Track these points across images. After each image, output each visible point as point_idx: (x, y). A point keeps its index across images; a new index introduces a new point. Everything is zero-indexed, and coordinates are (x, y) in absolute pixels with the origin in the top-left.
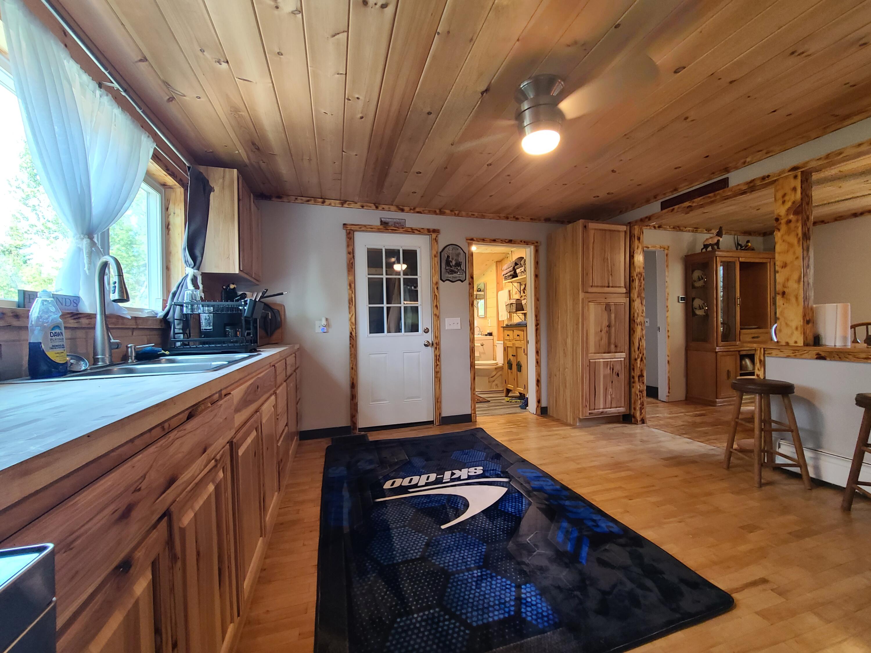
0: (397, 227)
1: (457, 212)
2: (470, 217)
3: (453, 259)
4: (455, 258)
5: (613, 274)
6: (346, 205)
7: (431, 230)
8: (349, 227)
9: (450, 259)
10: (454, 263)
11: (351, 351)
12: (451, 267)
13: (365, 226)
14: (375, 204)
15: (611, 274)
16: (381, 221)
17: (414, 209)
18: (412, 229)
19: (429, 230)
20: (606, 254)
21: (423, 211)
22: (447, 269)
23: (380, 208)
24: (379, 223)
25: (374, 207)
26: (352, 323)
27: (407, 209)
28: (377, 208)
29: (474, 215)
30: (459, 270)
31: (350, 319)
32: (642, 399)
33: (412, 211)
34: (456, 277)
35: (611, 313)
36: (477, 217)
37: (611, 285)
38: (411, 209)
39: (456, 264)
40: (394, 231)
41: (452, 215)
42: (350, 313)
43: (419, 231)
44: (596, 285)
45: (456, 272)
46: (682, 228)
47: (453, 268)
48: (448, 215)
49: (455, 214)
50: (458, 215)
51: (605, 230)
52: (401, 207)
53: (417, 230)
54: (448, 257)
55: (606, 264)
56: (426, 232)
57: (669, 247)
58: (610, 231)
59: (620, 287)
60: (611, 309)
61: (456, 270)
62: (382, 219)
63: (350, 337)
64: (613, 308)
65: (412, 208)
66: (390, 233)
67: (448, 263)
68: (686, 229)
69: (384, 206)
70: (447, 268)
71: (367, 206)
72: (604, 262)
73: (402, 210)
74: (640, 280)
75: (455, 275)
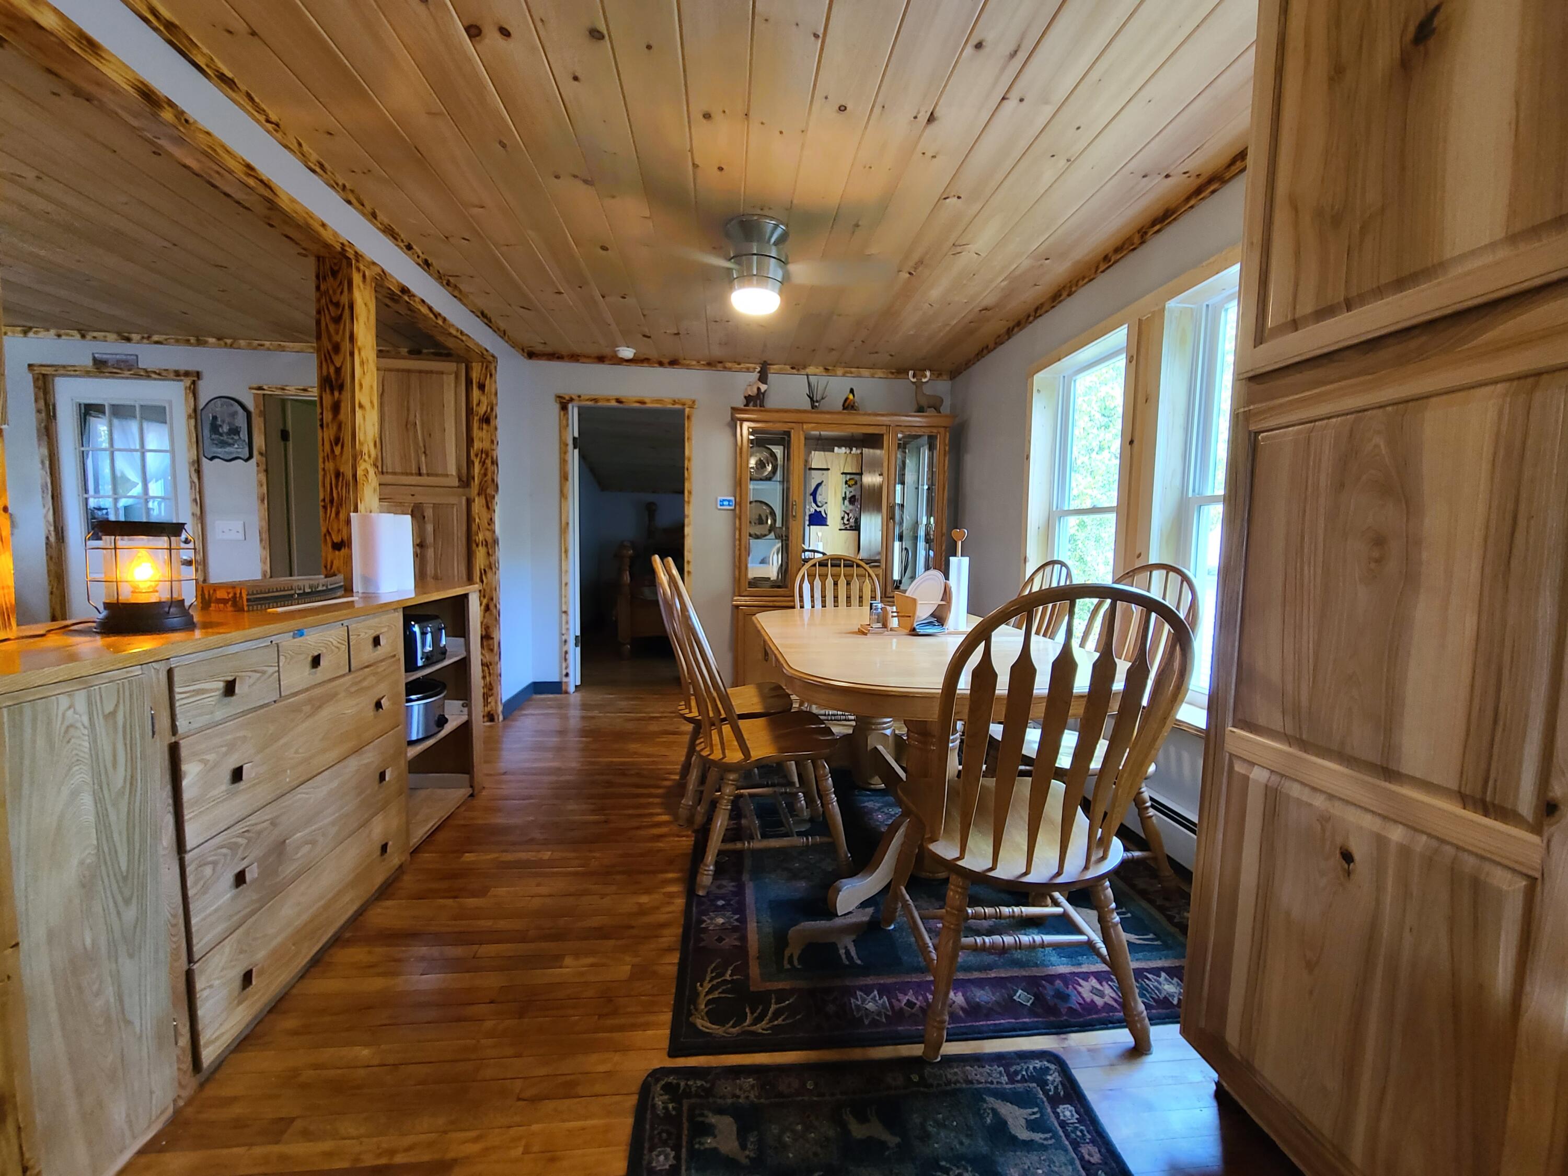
0: (121, 369)
1: (229, 341)
2: (255, 349)
3: (223, 421)
4: (227, 420)
5: (427, 452)
6: (31, 334)
7: (182, 372)
8: (37, 370)
9: (219, 422)
10: (225, 428)
11: (48, 566)
12: (221, 435)
13: (64, 367)
14: (79, 330)
15: (425, 453)
16: (95, 359)
17: (149, 338)
18: (145, 370)
19: (177, 374)
20: (412, 413)
21: (166, 340)
22: (213, 440)
23: (89, 337)
24: (90, 363)
25: (78, 336)
26: (48, 521)
27: (135, 337)
28: (83, 336)
29: (261, 345)
30: (236, 441)
31: (45, 516)
32: (488, 679)
33: (145, 341)
34: (231, 453)
35: (425, 522)
36: (269, 349)
37: (424, 471)
38: (143, 338)
39: (230, 430)
40: (113, 375)
41: (219, 346)
42: (44, 506)
43: (159, 374)
44: (390, 470)
45: (230, 445)
46: (729, 365)
47: (225, 438)
48: (214, 346)
49: (226, 343)
50: (231, 346)
51: (409, 371)
52: (126, 335)
53: (155, 373)
54: (215, 418)
55: (411, 434)
56: (172, 376)
57: (694, 402)
58: (420, 372)
59: (447, 475)
60: (426, 514)
61: (231, 441)
62: (96, 355)
63: (47, 544)
64: (429, 513)
65: (146, 335)
66: (107, 377)
67: (215, 428)
68: (742, 366)
69: (95, 334)
70: (213, 436)
71: (67, 335)
72: (407, 430)
73: (128, 340)
74: (484, 462)
75: (228, 449)
